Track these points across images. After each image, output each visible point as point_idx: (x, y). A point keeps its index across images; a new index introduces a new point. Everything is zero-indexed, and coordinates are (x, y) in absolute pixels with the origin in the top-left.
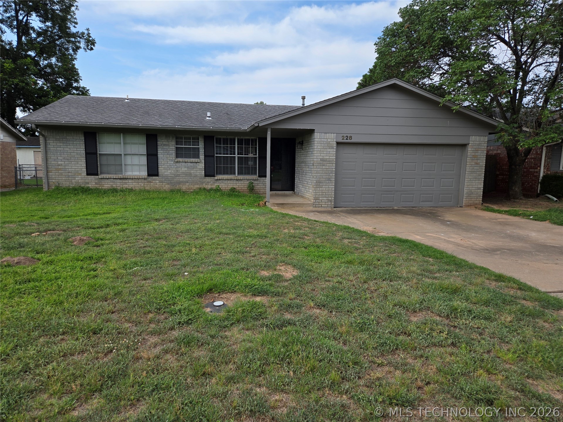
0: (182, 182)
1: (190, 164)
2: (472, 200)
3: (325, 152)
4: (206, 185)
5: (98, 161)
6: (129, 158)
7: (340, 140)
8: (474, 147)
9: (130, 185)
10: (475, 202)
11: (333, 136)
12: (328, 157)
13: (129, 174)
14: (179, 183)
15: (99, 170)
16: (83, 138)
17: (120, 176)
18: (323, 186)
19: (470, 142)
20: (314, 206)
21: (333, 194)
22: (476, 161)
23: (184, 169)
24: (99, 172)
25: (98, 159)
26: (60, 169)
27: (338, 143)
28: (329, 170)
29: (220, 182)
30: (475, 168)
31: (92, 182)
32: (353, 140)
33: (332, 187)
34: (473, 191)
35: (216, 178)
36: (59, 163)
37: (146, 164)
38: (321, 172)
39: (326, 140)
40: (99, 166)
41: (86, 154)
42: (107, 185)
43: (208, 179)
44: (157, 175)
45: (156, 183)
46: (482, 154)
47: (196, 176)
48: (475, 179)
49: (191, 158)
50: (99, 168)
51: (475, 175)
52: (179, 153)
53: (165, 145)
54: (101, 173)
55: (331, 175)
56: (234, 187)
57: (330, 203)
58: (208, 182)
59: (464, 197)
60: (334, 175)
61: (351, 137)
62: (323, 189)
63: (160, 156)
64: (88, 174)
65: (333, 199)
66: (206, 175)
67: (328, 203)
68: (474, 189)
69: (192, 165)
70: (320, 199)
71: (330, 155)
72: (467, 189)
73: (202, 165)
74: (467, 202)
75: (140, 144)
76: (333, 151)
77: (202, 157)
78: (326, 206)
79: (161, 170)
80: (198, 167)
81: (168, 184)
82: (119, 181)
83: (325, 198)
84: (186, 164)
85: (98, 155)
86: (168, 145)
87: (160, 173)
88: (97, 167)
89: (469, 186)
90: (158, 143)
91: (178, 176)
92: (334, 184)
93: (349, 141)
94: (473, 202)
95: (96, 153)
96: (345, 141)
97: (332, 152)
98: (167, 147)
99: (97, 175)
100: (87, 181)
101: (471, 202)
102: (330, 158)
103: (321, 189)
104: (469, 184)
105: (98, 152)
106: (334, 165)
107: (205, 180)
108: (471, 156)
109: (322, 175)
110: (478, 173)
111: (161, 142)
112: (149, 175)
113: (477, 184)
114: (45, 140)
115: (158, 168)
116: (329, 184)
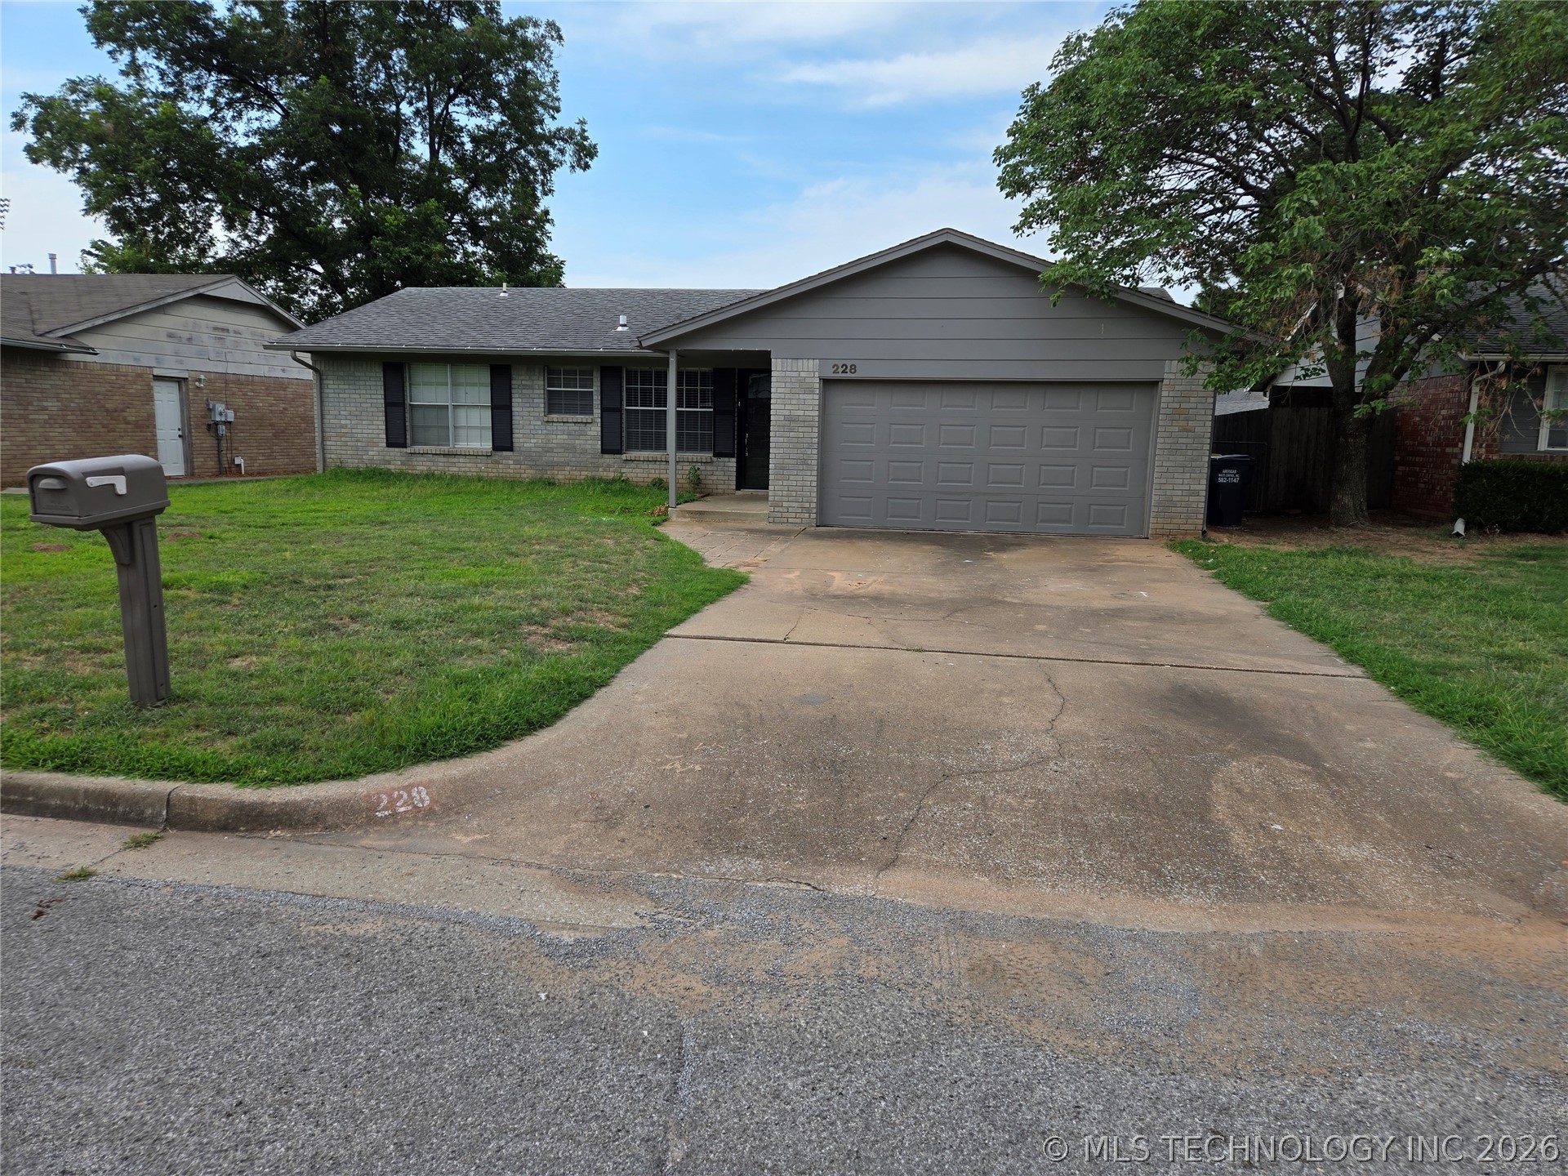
0: (558, 464)
1: (572, 427)
2: (1174, 521)
3: (794, 402)
4: (604, 471)
5: (408, 419)
6: (462, 413)
7: (830, 374)
8: (1177, 388)
9: (462, 467)
10: (1182, 527)
11: (812, 365)
12: (801, 413)
13: (463, 445)
14: (553, 465)
15: (408, 437)
16: (382, 375)
17: (445, 449)
18: (792, 478)
19: (1166, 376)
20: (771, 520)
21: (814, 494)
22: (1184, 423)
23: (561, 438)
24: (408, 442)
25: (407, 415)
26: (344, 435)
27: (827, 382)
28: (805, 440)
29: (633, 465)
30: (1181, 440)
31: (395, 459)
32: (859, 374)
33: (812, 479)
34: (1175, 499)
35: (624, 457)
36: (343, 422)
37: (490, 424)
38: (787, 445)
39: (796, 374)
40: (408, 428)
41: (387, 405)
42: (421, 466)
43: (609, 459)
44: (511, 449)
45: (508, 464)
46: (1199, 406)
47: (585, 452)
48: (1181, 470)
49: (576, 413)
50: (408, 433)
51: (1181, 458)
52: (554, 404)
53: (525, 387)
54: (414, 443)
55: (809, 451)
56: (662, 476)
57: (807, 515)
58: (609, 466)
59: (1152, 514)
60: (815, 451)
61: (853, 368)
62: (790, 483)
63: (516, 409)
64: (388, 445)
65: (814, 505)
66: (604, 451)
67: (802, 515)
68: (1180, 493)
69: (577, 428)
70: (785, 504)
71: (805, 407)
72: (1159, 492)
73: (596, 430)
74: (1160, 526)
75: (481, 385)
76: (814, 399)
77: (597, 411)
78: (798, 521)
79: (518, 438)
80: (589, 433)
81: (531, 467)
82: (442, 459)
83: (794, 504)
84: (565, 427)
85: (408, 407)
86: (531, 387)
87: (515, 445)
88: (405, 430)
89: (1163, 487)
90: (513, 382)
91: (551, 450)
92: (815, 473)
93: (849, 375)
94: (1176, 527)
95: (403, 404)
96: (841, 375)
97: (811, 402)
98: (530, 391)
99: (405, 446)
100: (387, 458)
101: (1171, 527)
102: (807, 413)
103: (785, 483)
104: (1164, 481)
105: (408, 401)
106: (816, 430)
107: (601, 461)
108: (1169, 411)
109: (788, 451)
110: (1190, 453)
111: (519, 380)
112: (496, 448)
113: (1186, 481)
114: (321, 379)
115: (512, 433)
116: (803, 473)
